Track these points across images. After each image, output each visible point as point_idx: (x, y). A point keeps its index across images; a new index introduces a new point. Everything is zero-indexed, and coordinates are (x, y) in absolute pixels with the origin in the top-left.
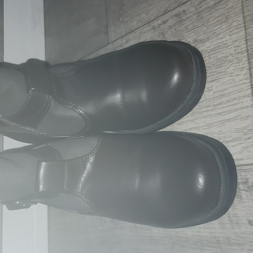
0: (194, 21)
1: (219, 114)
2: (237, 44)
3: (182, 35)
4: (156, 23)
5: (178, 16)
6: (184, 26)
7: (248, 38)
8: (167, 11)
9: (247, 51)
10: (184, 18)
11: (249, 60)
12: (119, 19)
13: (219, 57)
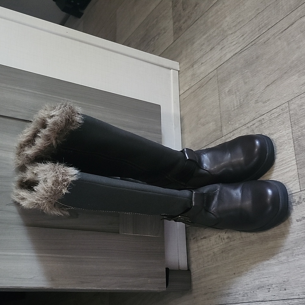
0: (268, 124)
1: (282, 170)
2: (288, 135)
3: (262, 131)
4: (249, 125)
5: (260, 121)
6: (263, 126)
7: (293, 132)
8: (254, 119)
9: (293, 138)
10: (263, 122)
11: (294, 142)
12: (228, 123)
13: (281, 141)
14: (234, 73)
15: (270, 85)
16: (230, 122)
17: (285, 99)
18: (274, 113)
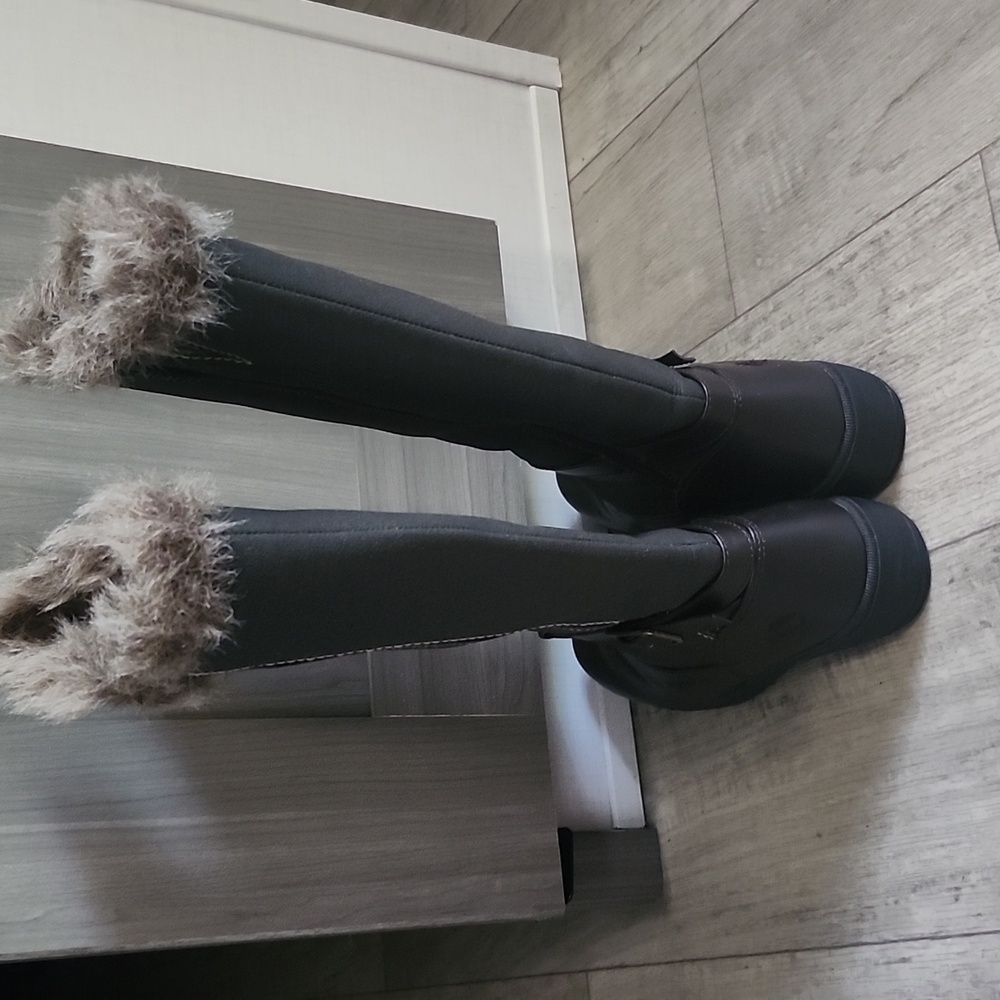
0: (908, 249)
3: (887, 279)
4: (833, 263)
5: (877, 243)
6: (890, 261)
8: (853, 236)
10: (887, 245)
12: (755, 262)
13: (962, 313)
14: (761, 68)
15: (905, 99)
16: (759, 261)
17: (966, 143)
18: (927, 205)
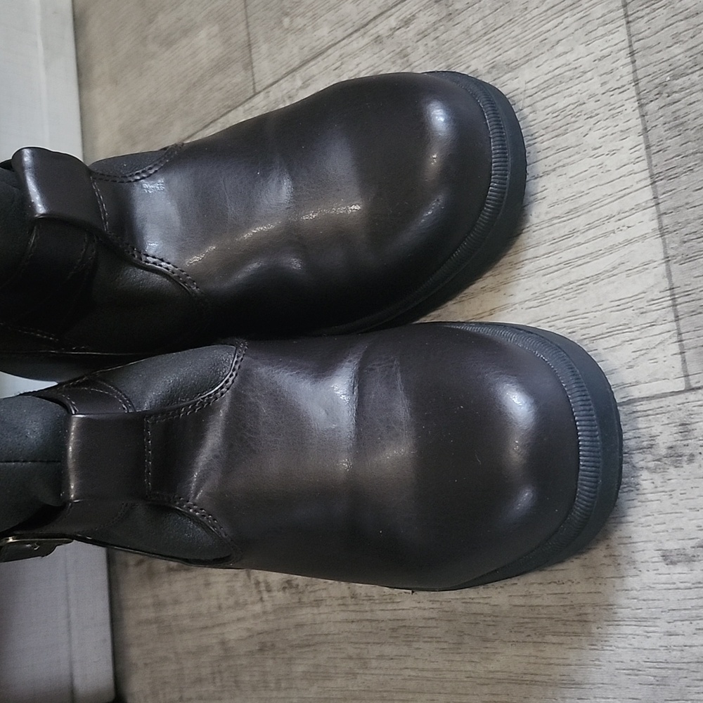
0: (488, 12)
1: (567, 263)
2: (607, 65)
3: (455, 52)
4: (382, 27)
6: (459, 28)
7: (636, 46)
9: (636, 81)
11: (641, 106)
12: (281, 22)
13: (561, 105)
16: (286, 21)
